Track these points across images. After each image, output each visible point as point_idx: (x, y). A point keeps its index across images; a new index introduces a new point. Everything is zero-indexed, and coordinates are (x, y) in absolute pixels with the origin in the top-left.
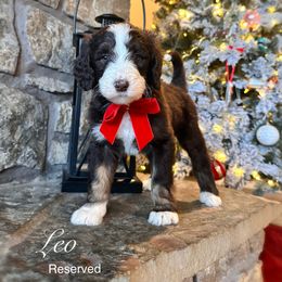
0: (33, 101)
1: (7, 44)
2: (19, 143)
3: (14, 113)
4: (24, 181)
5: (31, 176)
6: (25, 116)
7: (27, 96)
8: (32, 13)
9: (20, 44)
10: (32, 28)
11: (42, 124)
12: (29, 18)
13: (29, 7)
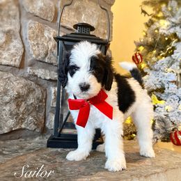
0: (33, 86)
1: (14, 46)
2: (23, 114)
3: (19, 93)
4: (28, 139)
5: (33, 136)
6: (27, 95)
7: (29, 82)
8: (33, 25)
9: (24, 47)
10: (32, 35)
11: (41, 101)
12: (30, 28)
13: (30, 21)
